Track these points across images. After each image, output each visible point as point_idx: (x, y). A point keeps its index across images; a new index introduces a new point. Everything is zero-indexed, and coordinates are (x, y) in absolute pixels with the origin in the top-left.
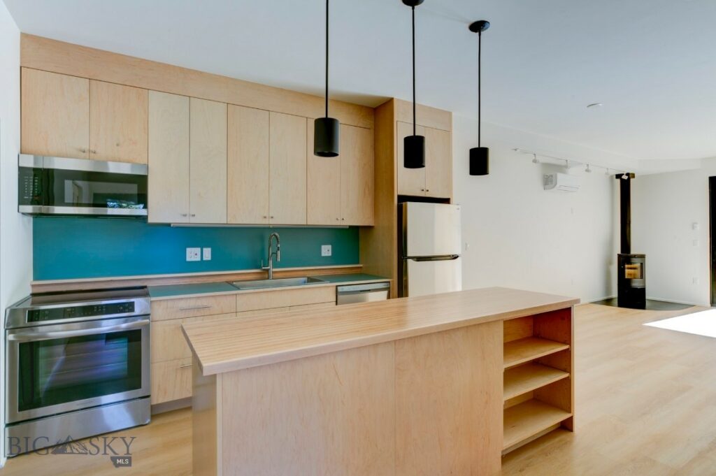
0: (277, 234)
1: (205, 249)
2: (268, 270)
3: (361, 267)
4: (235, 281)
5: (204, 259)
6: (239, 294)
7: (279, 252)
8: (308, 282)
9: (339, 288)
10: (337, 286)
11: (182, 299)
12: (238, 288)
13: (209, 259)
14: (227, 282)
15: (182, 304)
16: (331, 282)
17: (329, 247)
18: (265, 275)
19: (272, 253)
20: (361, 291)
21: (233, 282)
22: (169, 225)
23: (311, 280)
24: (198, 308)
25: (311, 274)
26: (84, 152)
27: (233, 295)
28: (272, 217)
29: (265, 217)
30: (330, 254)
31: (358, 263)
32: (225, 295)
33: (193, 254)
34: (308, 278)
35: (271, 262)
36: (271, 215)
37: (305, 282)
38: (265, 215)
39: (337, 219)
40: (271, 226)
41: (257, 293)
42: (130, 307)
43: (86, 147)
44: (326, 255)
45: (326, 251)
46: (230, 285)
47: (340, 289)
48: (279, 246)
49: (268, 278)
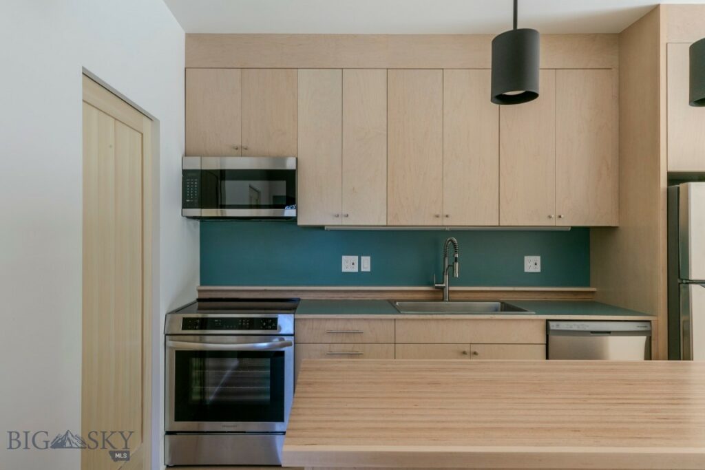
0: (455, 240)
1: (363, 258)
2: (442, 289)
3: (593, 292)
4: (399, 301)
5: (363, 270)
6: (399, 320)
7: (457, 264)
8: (502, 310)
9: (551, 324)
10: (547, 321)
11: (329, 319)
12: (398, 312)
13: (369, 270)
14: (388, 301)
15: (330, 326)
16: (538, 313)
17: (538, 259)
18: (439, 295)
19: (449, 266)
20: (592, 332)
21: (395, 301)
22: (322, 228)
23: (507, 308)
24: (348, 333)
25: (505, 298)
26: (237, 149)
27: (391, 320)
28: (447, 216)
29: (437, 216)
30: (538, 270)
31: (589, 286)
32: (381, 320)
33: (349, 264)
34: (502, 303)
35: (447, 278)
36: (446, 213)
37: (496, 310)
38: (437, 213)
39: (550, 217)
40: (447, 229)
41: (423, 320)
42: (272, 324)
43: (238, 143)
44: (532, 270)
45: (532, 264)
46: (391, 306)
47: (553, 326)
48: (457, 256)
49: (443, 300)
